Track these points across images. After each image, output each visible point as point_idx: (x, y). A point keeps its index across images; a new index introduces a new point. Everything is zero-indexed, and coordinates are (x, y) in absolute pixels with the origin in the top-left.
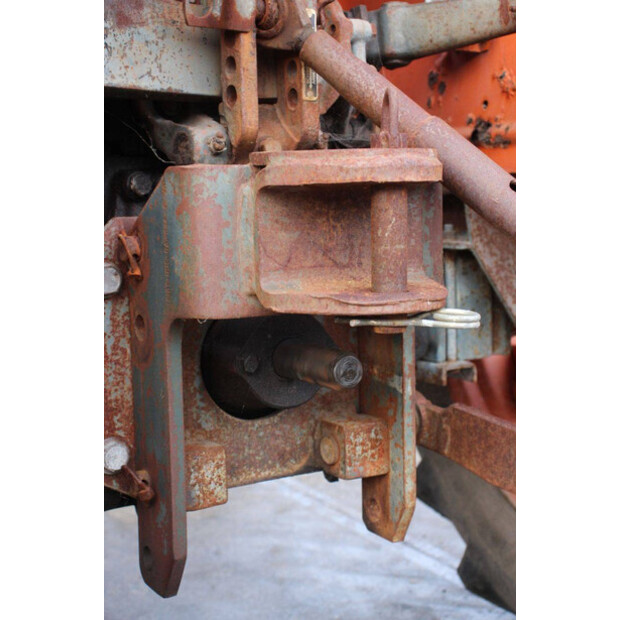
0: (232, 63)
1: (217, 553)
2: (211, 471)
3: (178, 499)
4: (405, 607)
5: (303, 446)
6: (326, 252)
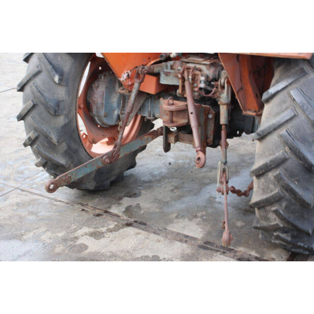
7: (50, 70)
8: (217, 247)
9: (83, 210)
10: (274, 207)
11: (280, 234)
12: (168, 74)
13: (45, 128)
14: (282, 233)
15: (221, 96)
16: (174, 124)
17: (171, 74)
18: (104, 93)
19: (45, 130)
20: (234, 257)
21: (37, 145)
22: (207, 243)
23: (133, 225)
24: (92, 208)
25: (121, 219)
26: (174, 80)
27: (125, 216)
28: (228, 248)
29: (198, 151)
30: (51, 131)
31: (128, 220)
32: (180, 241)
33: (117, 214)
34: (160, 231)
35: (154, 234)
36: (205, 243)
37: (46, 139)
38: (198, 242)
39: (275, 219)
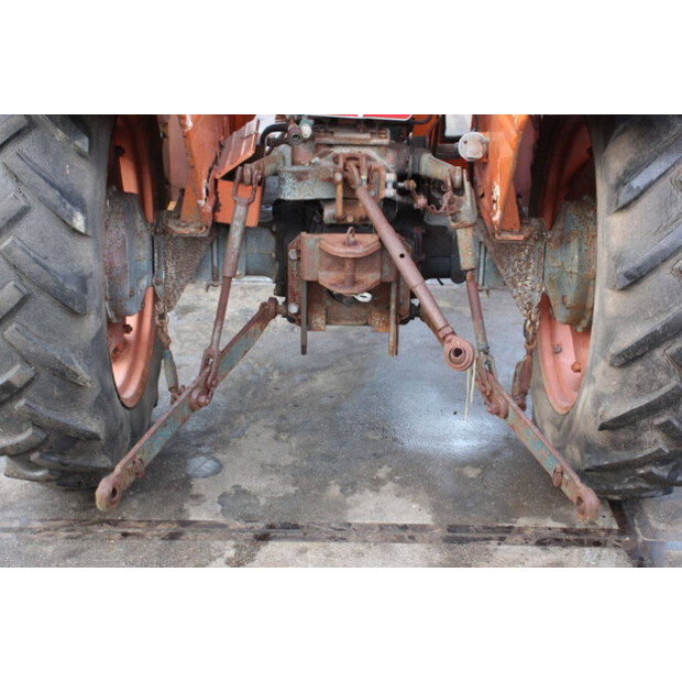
0: (335, 191)
2: (319, 320)
5: (366, 318)
7: (57, 203)
8: (478, 531)
9: (125, 535)
10: (658, 416)
11: (655, 470)
12: (304, 177)
13: (56, 352)
14: (656, 466)
15: (461, 209)
16: (361, 287)
17: (310, 176)
18: (125, 241)
19: (59, 358)
20: (526, 541)
21: (29, 398)
22: (452, 529)
23: (272, 535)
24: (142, 525)
25: (234, 530)
26: (316, 190)
27: (237, 520)
28: (498, 527)
29: (447, 335)
30: (72, 356)
31: (252, 528)
32: (400, 540)
33: (213, 522)
34: (342, 533)
35: (336, 541)
36: (449, 531)
37: (56, 379)
38: (436, 531)
39: (655, 441)
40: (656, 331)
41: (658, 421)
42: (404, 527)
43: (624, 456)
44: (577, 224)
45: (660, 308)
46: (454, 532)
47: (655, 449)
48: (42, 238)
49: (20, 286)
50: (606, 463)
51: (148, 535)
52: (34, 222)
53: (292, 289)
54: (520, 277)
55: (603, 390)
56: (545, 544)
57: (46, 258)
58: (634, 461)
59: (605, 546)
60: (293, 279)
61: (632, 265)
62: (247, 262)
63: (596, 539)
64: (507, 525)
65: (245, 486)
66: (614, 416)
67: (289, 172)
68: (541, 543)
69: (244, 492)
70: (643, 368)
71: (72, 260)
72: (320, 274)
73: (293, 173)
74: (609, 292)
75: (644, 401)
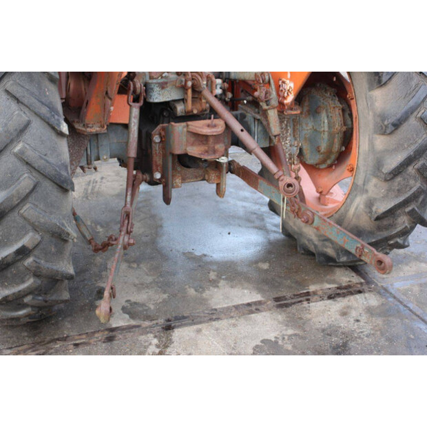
0: (186, 93)
1: (198, 189)
2: (178, 181)
3: (170, 186)
4: (255, 213)
5: (201, 175)
6: (202, 141)
7: (49, 115)
8: (292, 298)
12: (165, 86)
17: (168, 85)
20: (322, 299)
21: (35, 256)
22: (277, 299)
23: (173, 325)
24: (84, 336)
25: (147, 328)
26: (172, 94)
27: (144, 321)
28: (301, 294)
29: (280, 177)
30: (64, 222)
31: (157, 324)
32: (252, 312)
33: (130, 325)
34: (214, 315)
35: (214, 321)
36: (276, 301)
37: (53, 239)
38: (268, 303)
39: (404, 222)
40: (411, 156)
41: (407, 210)
42: (249, 305)
43: (385, 234)
44: (322, 101)
45: (411, 142)
46: (279, 301)
47: (404, 227)
48: (42, 141)
49: (31, 177)
50: (374, 240)
51: (92, 341)
52: (35, 131)
53: (156, 162)
54: (283, 139)
55: (375, 196)
56: (333, 298)
57: (45, 155)
58: (391, 236)
59: (365, 292)
60: (157, 155)
61: (395, 118)
62: (110, 149)
63: (358, 289)
64: (305, 291)
65: (133, 299)
66: (384, 210)
67: (156, 83)
68: (330, 298)
69: (135, 303)
70: (401, 179)
71: (60, 155)
72: (187, 149)
73: (159, 83)
74: (377, 136)
75: (401, 199)
